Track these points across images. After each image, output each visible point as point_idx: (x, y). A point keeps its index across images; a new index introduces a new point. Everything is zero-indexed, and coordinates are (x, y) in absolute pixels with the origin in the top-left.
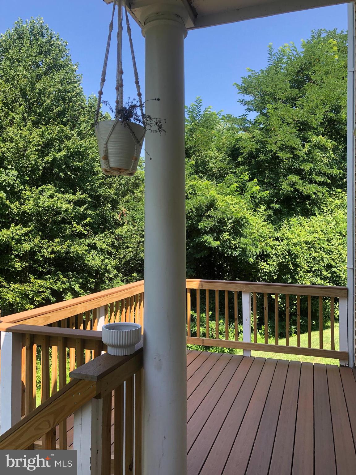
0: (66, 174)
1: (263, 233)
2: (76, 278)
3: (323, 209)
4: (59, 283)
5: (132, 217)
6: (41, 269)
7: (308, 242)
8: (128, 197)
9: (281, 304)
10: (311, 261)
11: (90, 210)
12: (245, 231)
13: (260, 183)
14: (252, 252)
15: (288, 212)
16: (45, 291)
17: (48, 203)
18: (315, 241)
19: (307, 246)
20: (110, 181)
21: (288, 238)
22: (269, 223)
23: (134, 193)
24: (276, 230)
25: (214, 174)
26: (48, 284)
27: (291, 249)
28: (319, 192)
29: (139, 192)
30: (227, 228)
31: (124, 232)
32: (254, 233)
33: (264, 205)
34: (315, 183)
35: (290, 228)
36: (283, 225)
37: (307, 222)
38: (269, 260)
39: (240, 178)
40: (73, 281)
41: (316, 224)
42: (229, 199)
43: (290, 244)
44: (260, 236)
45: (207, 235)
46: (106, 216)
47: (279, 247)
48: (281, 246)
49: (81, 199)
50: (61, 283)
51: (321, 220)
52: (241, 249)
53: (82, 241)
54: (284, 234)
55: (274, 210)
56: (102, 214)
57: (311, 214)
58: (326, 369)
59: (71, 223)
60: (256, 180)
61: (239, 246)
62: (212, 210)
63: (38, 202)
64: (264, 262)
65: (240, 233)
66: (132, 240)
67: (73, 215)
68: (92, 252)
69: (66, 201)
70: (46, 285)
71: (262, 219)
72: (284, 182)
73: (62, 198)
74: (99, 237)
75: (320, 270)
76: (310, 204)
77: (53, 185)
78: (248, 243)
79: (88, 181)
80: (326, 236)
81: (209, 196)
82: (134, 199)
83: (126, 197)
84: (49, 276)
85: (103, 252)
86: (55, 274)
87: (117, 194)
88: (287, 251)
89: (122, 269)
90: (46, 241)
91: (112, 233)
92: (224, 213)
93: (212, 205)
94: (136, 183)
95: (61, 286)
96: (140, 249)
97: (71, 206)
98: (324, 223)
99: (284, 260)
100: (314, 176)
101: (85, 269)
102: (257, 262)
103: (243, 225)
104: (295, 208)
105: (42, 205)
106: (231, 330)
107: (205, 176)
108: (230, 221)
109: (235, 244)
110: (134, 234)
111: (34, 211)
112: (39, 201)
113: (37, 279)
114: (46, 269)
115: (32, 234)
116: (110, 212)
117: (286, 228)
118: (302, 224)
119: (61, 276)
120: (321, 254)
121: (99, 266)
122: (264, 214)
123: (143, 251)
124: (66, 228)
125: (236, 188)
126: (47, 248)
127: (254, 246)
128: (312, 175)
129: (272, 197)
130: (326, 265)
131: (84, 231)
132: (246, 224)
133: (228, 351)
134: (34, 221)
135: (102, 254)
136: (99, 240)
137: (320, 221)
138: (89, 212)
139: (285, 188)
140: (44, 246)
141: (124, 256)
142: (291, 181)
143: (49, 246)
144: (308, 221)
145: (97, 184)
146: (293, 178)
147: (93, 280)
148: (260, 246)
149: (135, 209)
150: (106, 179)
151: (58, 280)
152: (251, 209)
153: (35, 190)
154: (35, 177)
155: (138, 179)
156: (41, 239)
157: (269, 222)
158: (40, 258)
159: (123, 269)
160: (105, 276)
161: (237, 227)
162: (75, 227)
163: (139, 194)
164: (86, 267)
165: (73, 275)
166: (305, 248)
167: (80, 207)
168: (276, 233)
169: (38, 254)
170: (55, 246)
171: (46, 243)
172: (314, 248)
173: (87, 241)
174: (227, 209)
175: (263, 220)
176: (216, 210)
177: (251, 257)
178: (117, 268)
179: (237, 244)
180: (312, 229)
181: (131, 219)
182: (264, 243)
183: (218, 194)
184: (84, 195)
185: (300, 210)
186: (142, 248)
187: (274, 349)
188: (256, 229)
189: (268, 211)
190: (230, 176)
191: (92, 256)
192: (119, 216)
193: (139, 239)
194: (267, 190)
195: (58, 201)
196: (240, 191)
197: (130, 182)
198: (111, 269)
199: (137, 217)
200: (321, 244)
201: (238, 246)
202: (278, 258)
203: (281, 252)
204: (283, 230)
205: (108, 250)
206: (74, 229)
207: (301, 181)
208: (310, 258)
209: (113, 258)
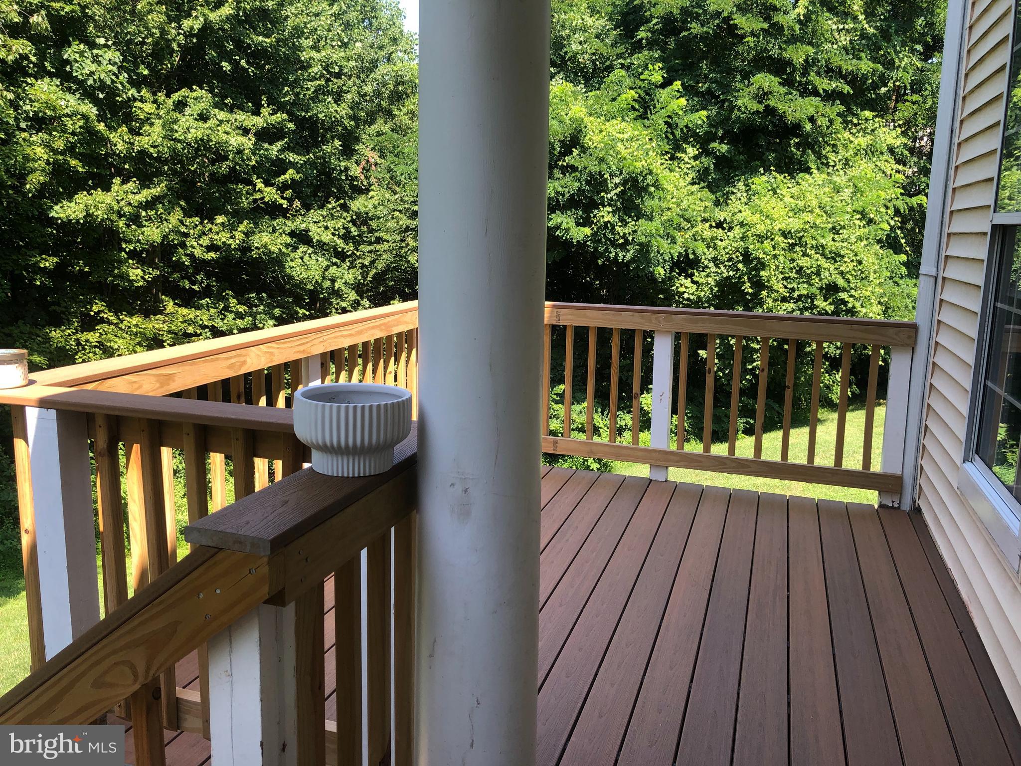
0: (236, 64)
1: (690, 210)
2: (268, 307)
3: (827, 158)
4: (231, 316)
5: (390, 170)
6: (187, 285)
7: (790, 232)
8: (380, 125)
9: (719, 369)
10: (793, 275)
11: (293, 151)
12: (649, 204)
13: (689, 91)
14: (662, 255)
15: (748, 162)
16: (198, 332)
17: (197, 131)
18: (805, 230)
19: (786, 241)
20: (338, 87)
21: (745, 222)
22: (703, 187)
23: (393, 117)
24: (717, 203)
25: (582, 70)
26: (204, 318)
27: (751, 247)
28: (822, 115)
29: (404, 114)
30: (609, 196)
31: (370, 206)
32: (669, 209)
33: (693, 146)
34: (815, 93)
35: (749, 199)
36: (733, 193)
37: (788, 188)
38: (696, 274)
39: (642, 77)
40: (260, 313)
41: (811, 192)
42: (614, 127)
43: (747, 236)
44: (682, 216)
45: (562, 213)
46: (330, 168)
47: (724, 244)
48: (728, 241)
49: (271, 124)
50: (233, 316)
51: (821, 183)
52: (637, 247)
53: (278, 225)
54: (736, 213)
55: (717, 158)
56: (320, 163)
57: (798, 169)
58: (847, 512)
59: (252, 181)
60: (677, 85)
61: (633, 238)
62: (574, 154)
63: (172, 130)
64: (686, 277)
65: (637, 208)
66: (389, 224)
67: (254, 163)
68: (301, 249)
69: (238, 128)
70: (201, 320)
71: (687, 178)
72: (742, 90)
73: (228, 122)
74: (315, 214)
75: (812, 297)
76: (797, 145)
77: (206, 90)
78: (654, 231)
79: (286, 82)
80: (830, 220)
81: (570, 120)
82: (393, 130)
83: (376, 126)
84: (208, 300)
85: (326, 250)
86: (220, 298)
87: (354, 118)
88: (741, 253)
89: (368, 291)
90: (196, 220)
91: (345, 208)
92: (602, 160)
93: (574, 141)
94: (397, 92)
95: (235, 324)
96: (408, 245)
97: (250, 139)
98: (827, 190)
99: (731, 273)
100: (813, 77)
101: (288, 286)
102: (671, 279)
103: (645, 189)
104: (764, 154)
105: (183, 137)
106: (605, 423)
107: (559, 72)
108: (617, 180)
109: (625, 234)
110: (395, 210)
111: (166, 149)
112: (176, 127)
113: (180, 306)
114: (200, 284)
115: (164, 205)
116: (339, 159)
117: (740, 199)
118: (778, 191)
119: (233, 302)
120: (817, 260)
121: (317, 281)
122: (693, 167)
123: (415, 250)
124: (240, 193)
125: (633, 103)
126: (200, 237)
127: (667, 239)
128: (809, 75)
129: (714, 126)
130: (824, 286)
131: (282, 201)
132: (652, 189)
133: (599, 466)
134: (168, 176)
135: (324, 254)
136: (315, 222)
137: (819, 185)
138: (292, 157)
139: (743, 104)
140: (192, 232)
141: (372, 263)
142: (759, 88)
143: (204, 234)
144: (790, 186)
145: (308, 92)
146: (765, 80)
147: (304, 311)
148: (680, 240)
149: (396, 151)
150: (328, 80)
151: (227, 309)
152: (664, 155)
153: (164, 101)
154: (161, 70)
155: (403, 83)
156: (184, 217)
157: (702, 184)
158: (184, 259)
159: (371, 291)
160: (331, 303)
161: (631, 195)
162: (259, 190)
163: (405, 120)
164: (289, 283)
165: (261, 300)
166: (783, 245)
167: (270, 144)
168: (717, 210)
169: (180, 250)
170: (218, 233)
171: (197, 226)
172: (800, 247)
173: (289, 223)
174: (611, 152)
175: (689, 179)
176: (585, 153)
177: (659, 264)
178: (359, 288)
179: (629, 234)
180: (799, 202)
181: (388, 176)
182: (690, 233)
183: (591, 115)
184: (279, 115)
185: (775, 158)
186: (412, 243)
187: (725, 464)
188: (674, 200)
189: (703, 160)
190: (619, 73)
191: (302, 258)
192: (359, 169)
193: (405, 221)
194: (704, 108)
195: (219, 128)
196: (641, 110)
197: (383, 90)
198: (343, 288)
199: (399, 170)
200: (818, 237)
201: (630, 238)
202: (720, 268)
203: (727, 254)
204: (735, 204)
205: (337, 245)
206: (258, 196)
207: (783, 90)
208: (791, 269)
209: (348, 264)
